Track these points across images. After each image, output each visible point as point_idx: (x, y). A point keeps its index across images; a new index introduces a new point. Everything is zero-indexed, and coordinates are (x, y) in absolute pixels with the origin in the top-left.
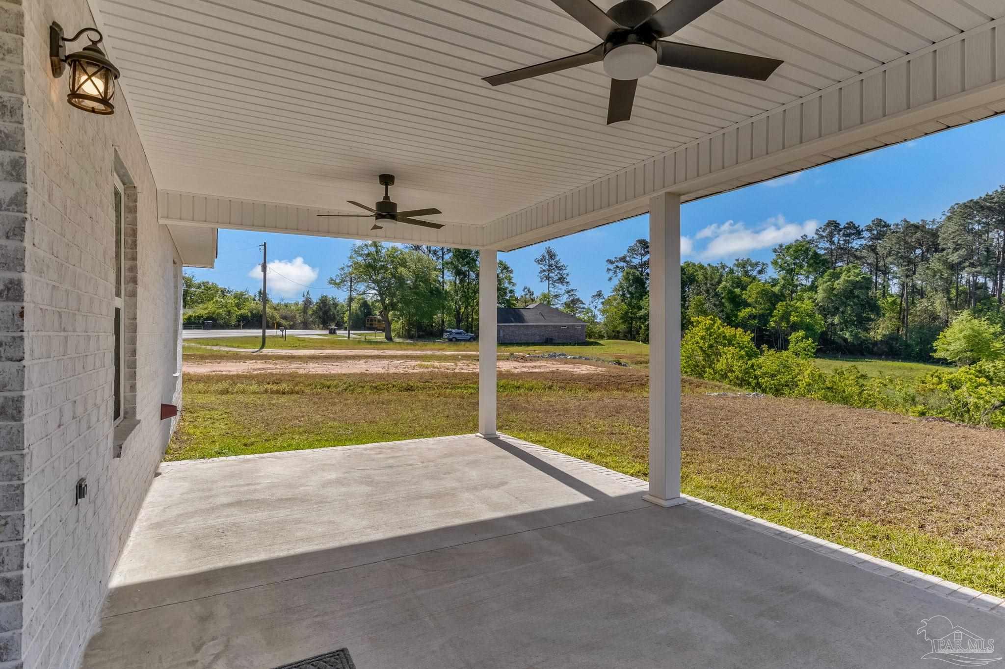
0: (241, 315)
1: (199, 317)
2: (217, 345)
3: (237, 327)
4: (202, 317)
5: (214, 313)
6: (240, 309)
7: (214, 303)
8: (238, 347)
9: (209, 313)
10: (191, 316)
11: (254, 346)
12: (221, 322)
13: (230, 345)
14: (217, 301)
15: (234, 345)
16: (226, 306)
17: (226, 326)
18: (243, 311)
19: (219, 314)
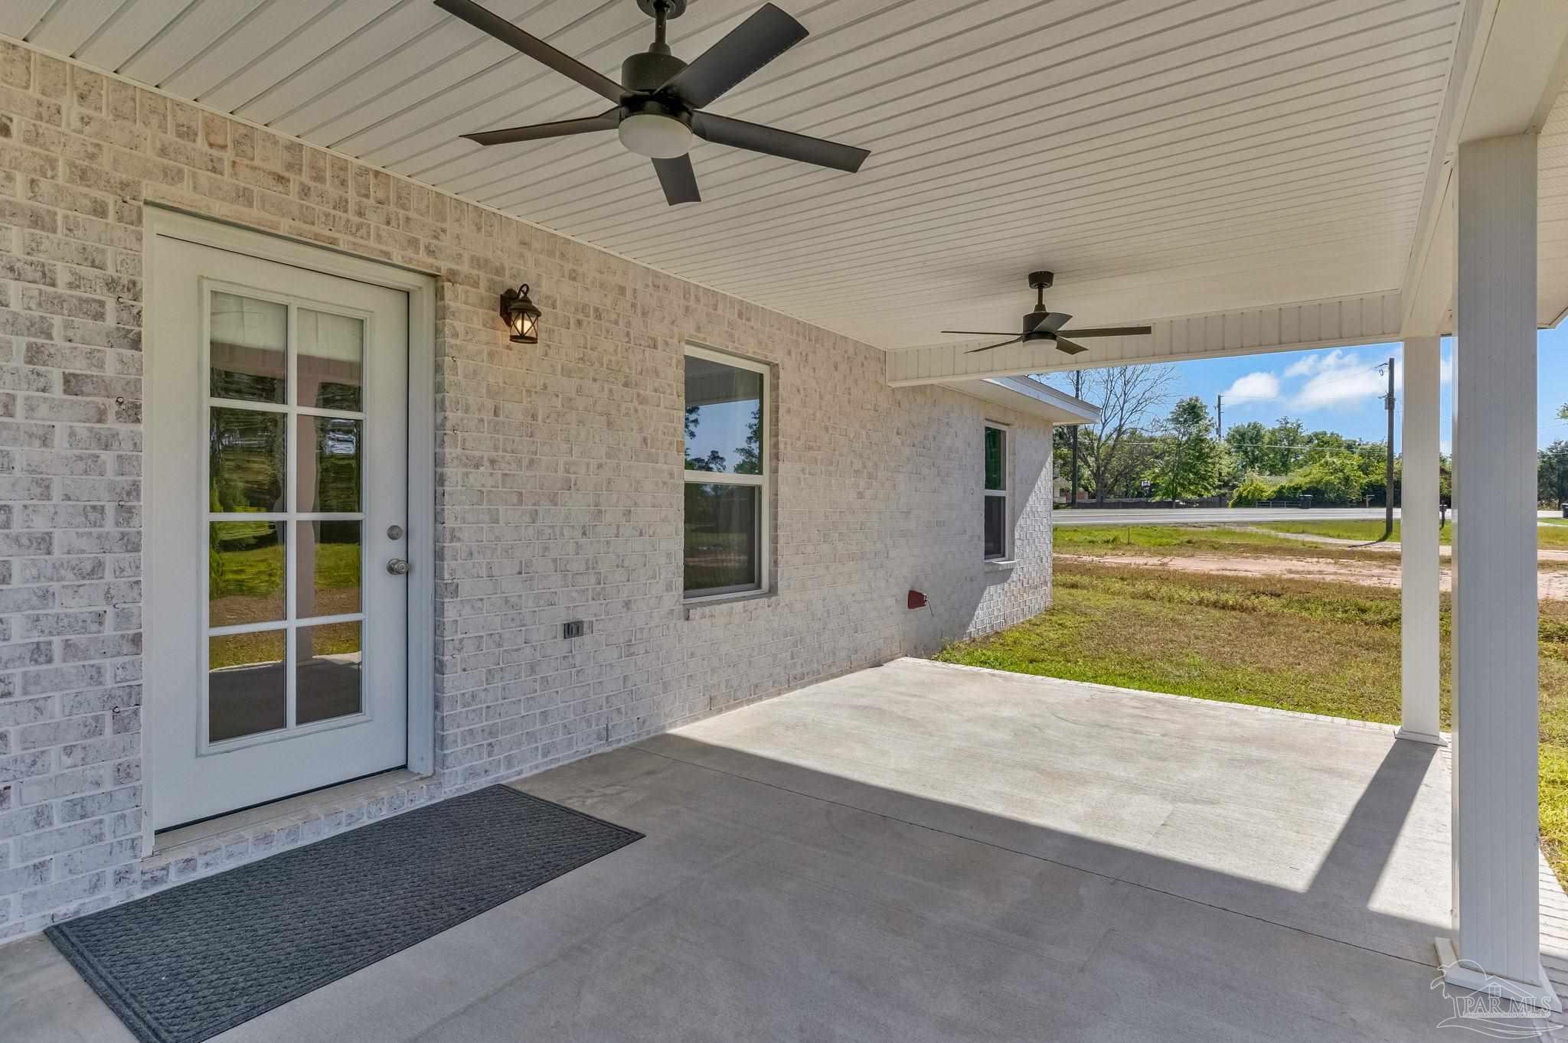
0: (1370, 485)
1: (1296, 489)
2: (1303, 532)
3: (1361, 504)
4: (1300, 488)
5: (1319, 482)
6: (1367, 474)
7: (1321, 465)
8: (1339, 537)
9: (1311, 482)
10: (1283, 487)
11: (1369, 536)
12: (1332, 496)
13: (1324, 532)
14: (1326, 463)
15: (1331, 533)
16: (1341, 471)
17: (1341, 502)
18: (1373, 478)
19: (1328, 483)
